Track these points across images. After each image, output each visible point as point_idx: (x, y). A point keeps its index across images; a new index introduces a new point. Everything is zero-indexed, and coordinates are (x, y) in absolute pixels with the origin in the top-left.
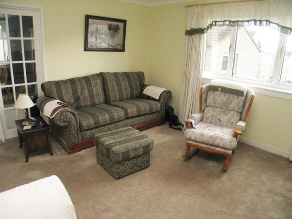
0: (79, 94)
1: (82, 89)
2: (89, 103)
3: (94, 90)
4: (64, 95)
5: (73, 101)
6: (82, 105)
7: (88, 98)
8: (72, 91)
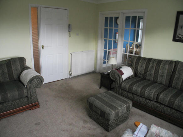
0: (149, 70)
1: (152, 67)
2: (152, 79)
3: (160, 71)
4: (139, 66)
5: (143, 73)
6: (147, 78)
7: (153, 75)
8: (146, 66)
